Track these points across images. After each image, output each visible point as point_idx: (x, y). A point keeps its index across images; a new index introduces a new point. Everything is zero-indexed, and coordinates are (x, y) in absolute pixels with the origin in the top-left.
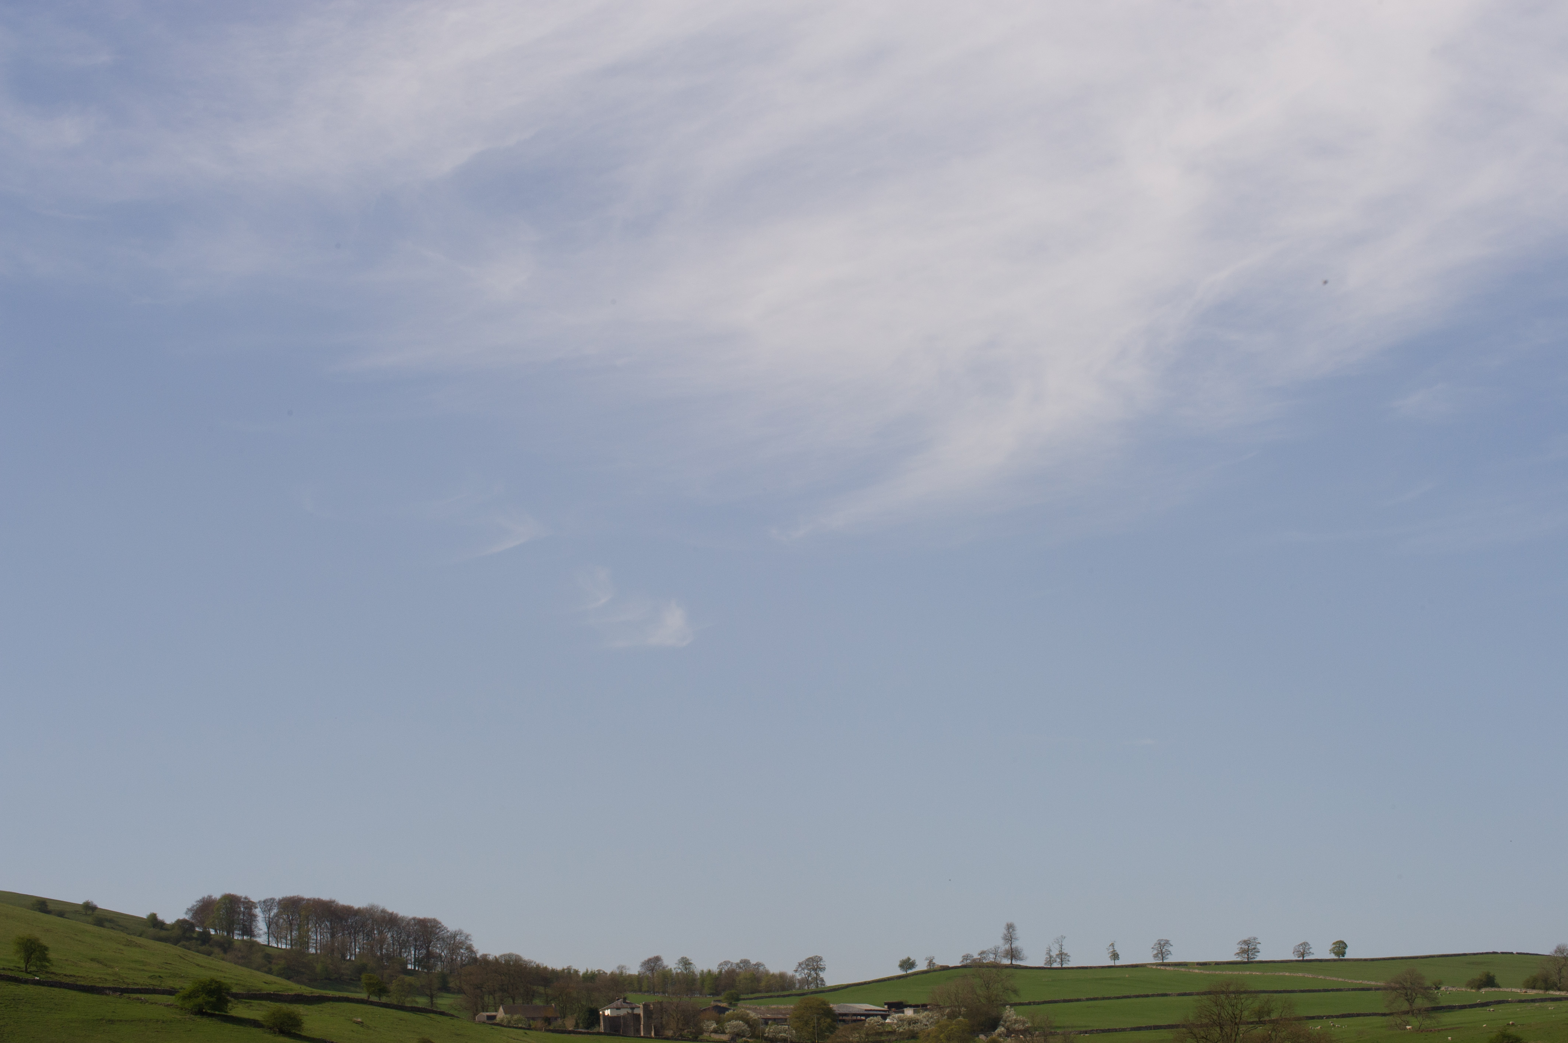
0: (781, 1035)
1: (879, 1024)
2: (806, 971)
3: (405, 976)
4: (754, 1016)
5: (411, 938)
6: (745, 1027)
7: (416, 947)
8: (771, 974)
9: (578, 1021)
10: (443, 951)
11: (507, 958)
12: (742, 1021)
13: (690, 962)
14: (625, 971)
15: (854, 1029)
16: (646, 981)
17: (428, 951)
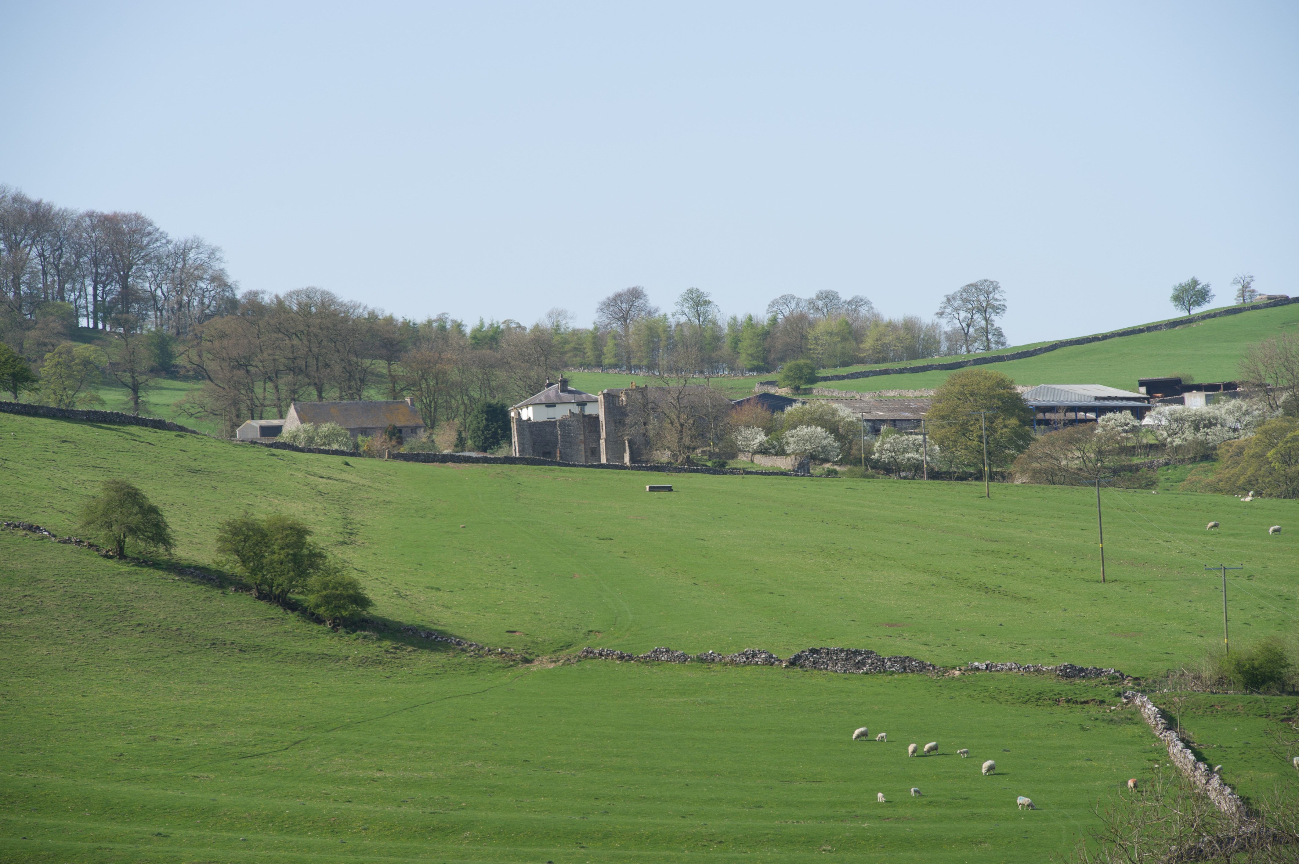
0: (907, 455)
1: (1127, 428)
2: (963, 314)
3: (74, 343)
4: (848, 417)
5: (86, 259)
6: (830, 440)
7: (96, 277)
8: (885, 322)
9: (464, 435)
10: (159, 286)
11: (304, 299)
12: (823, 428)
13: (707, 299)
14: (564, 322)
15: (1071, 441)
16: (610, 343)
17: (125, 286)
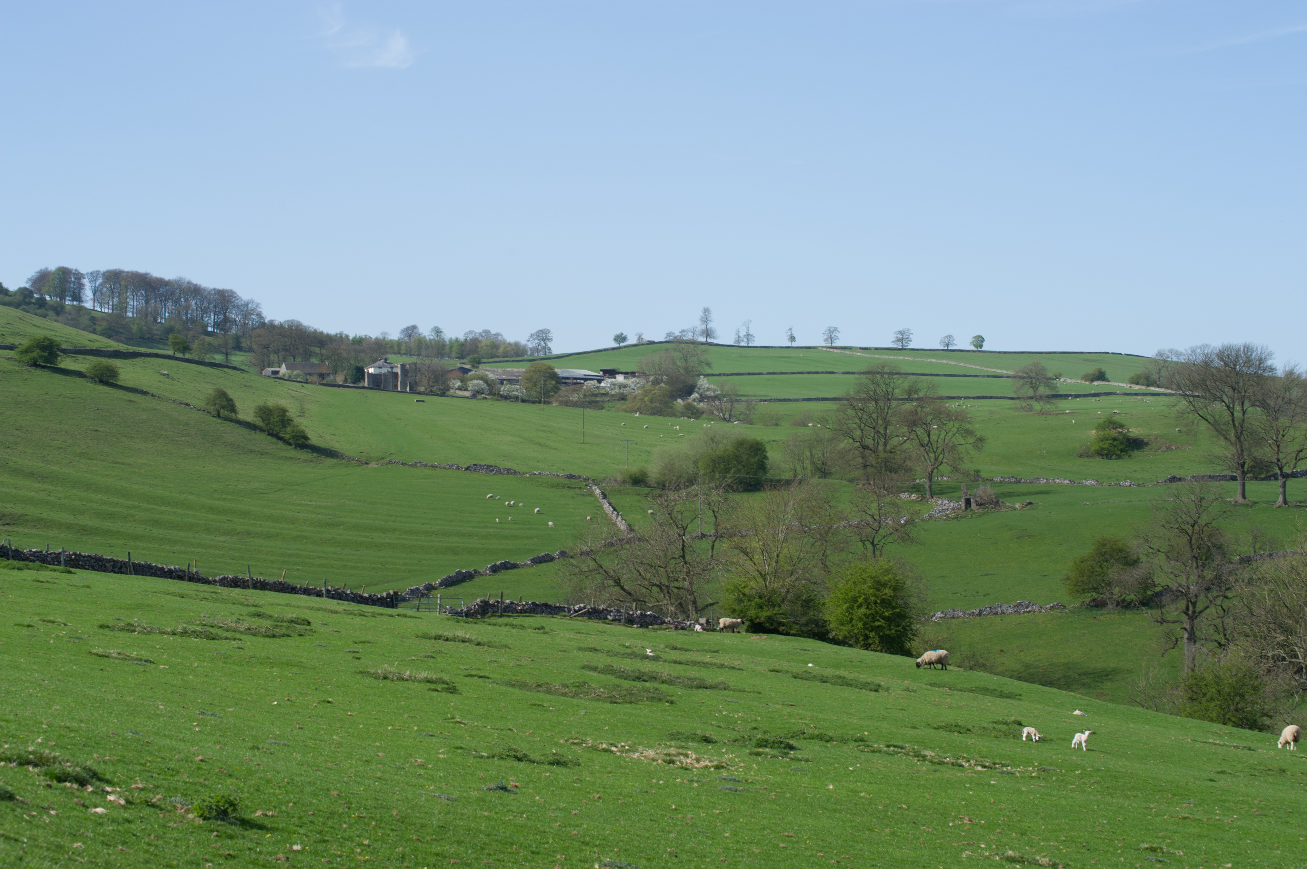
0: (513, 393)
1: (595, 387)
2: (537, 341)
3: (205, 337)
4: (492, 377)
5: (212, 305)
6: (485, 386)
7: (215, 312)
8: (507, 342)
9: (347, 377)
10: (237, 316)
11: (290, 324)
12: (482, 381)
13: (441, 330)
14: (387, 336)
15: (574, 391)
16: (404, 345)
17: (225, 316)
